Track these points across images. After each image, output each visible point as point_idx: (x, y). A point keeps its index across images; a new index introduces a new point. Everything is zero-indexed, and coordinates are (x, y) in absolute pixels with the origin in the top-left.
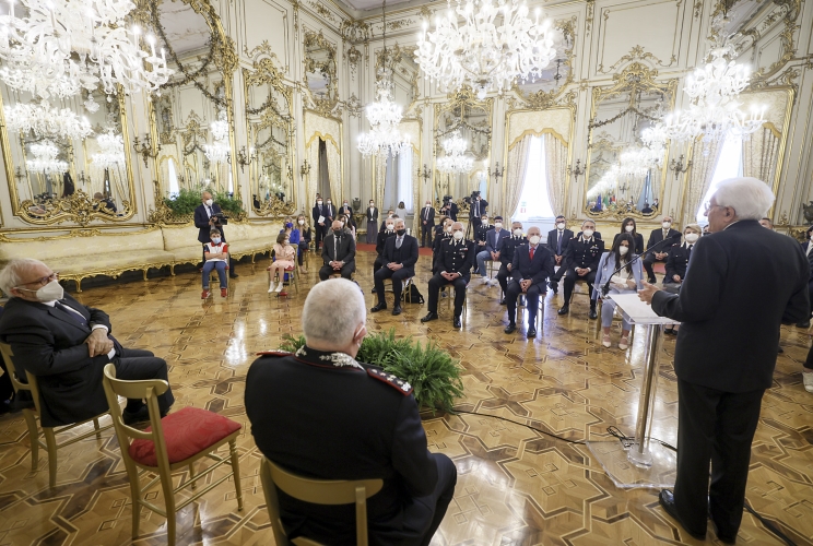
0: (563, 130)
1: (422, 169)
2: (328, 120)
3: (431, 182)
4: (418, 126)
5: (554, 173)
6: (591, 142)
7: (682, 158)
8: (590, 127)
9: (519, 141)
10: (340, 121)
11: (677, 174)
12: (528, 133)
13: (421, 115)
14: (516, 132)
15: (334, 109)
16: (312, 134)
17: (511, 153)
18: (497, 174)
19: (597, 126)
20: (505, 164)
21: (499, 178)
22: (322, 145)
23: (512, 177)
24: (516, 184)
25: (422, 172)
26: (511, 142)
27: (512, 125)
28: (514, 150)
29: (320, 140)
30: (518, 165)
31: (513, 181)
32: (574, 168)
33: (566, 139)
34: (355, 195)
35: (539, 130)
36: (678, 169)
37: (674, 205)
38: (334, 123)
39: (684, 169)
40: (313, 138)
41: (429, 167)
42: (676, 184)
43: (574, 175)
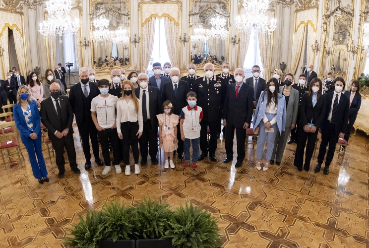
0: (175, 15)
1: (83, 41)
2: (14, 15)
3: (89, 49)
4: (78, 12)
5: (171, 41)
6: (191, 24)
7: (236, 36)
8: (190, 15)
9: (148, 21)
10: (21, 14)
11: (234, 45)
12: (153, 16)
13: (81, 5)
14: (146, 15)
15: (18, 6)
16: (3, 26)
17: (144, 28)
18: (135, 42)
19: (193, 15)
20: (140, 36)
21: (137, 44)
22: (10, 32)
23: (145, 43)
24: (148, 47)
25: (83, 43)
26: (143, 21)
27: (143, 11)
28: (145, 26)
29: (9, 29)
30: (148, 35)
31: (146, 45)
32: (183, 39)
33: (177, 21)
34: (35, 65)
35: (160, 14)
36: (234, 42)
37: (233, 61)
38: (18, 16)
39: (237, 42)
40: (4, 29)
41: (88, 39)
42: (234, 49)
43: (183, 42)
